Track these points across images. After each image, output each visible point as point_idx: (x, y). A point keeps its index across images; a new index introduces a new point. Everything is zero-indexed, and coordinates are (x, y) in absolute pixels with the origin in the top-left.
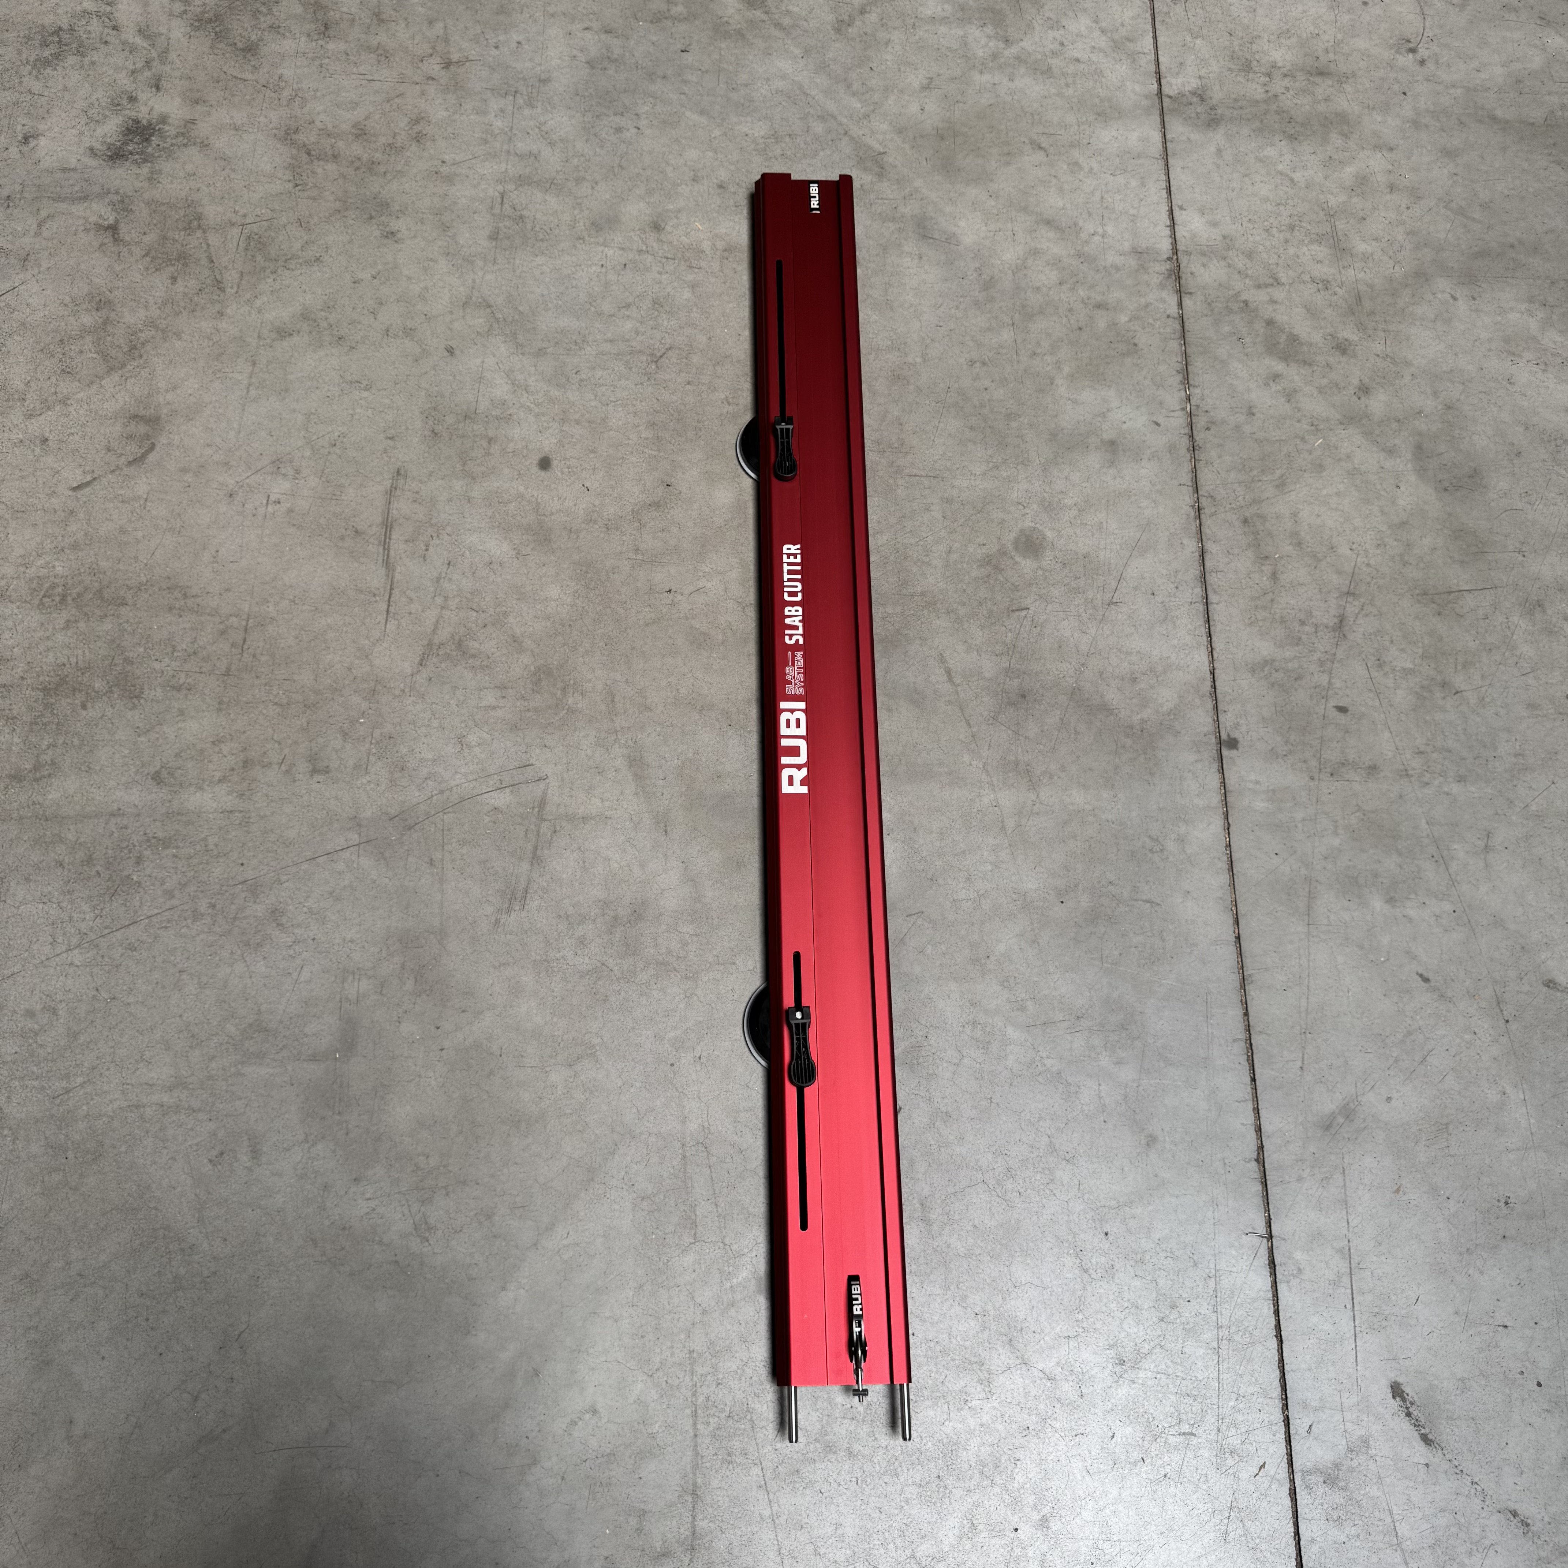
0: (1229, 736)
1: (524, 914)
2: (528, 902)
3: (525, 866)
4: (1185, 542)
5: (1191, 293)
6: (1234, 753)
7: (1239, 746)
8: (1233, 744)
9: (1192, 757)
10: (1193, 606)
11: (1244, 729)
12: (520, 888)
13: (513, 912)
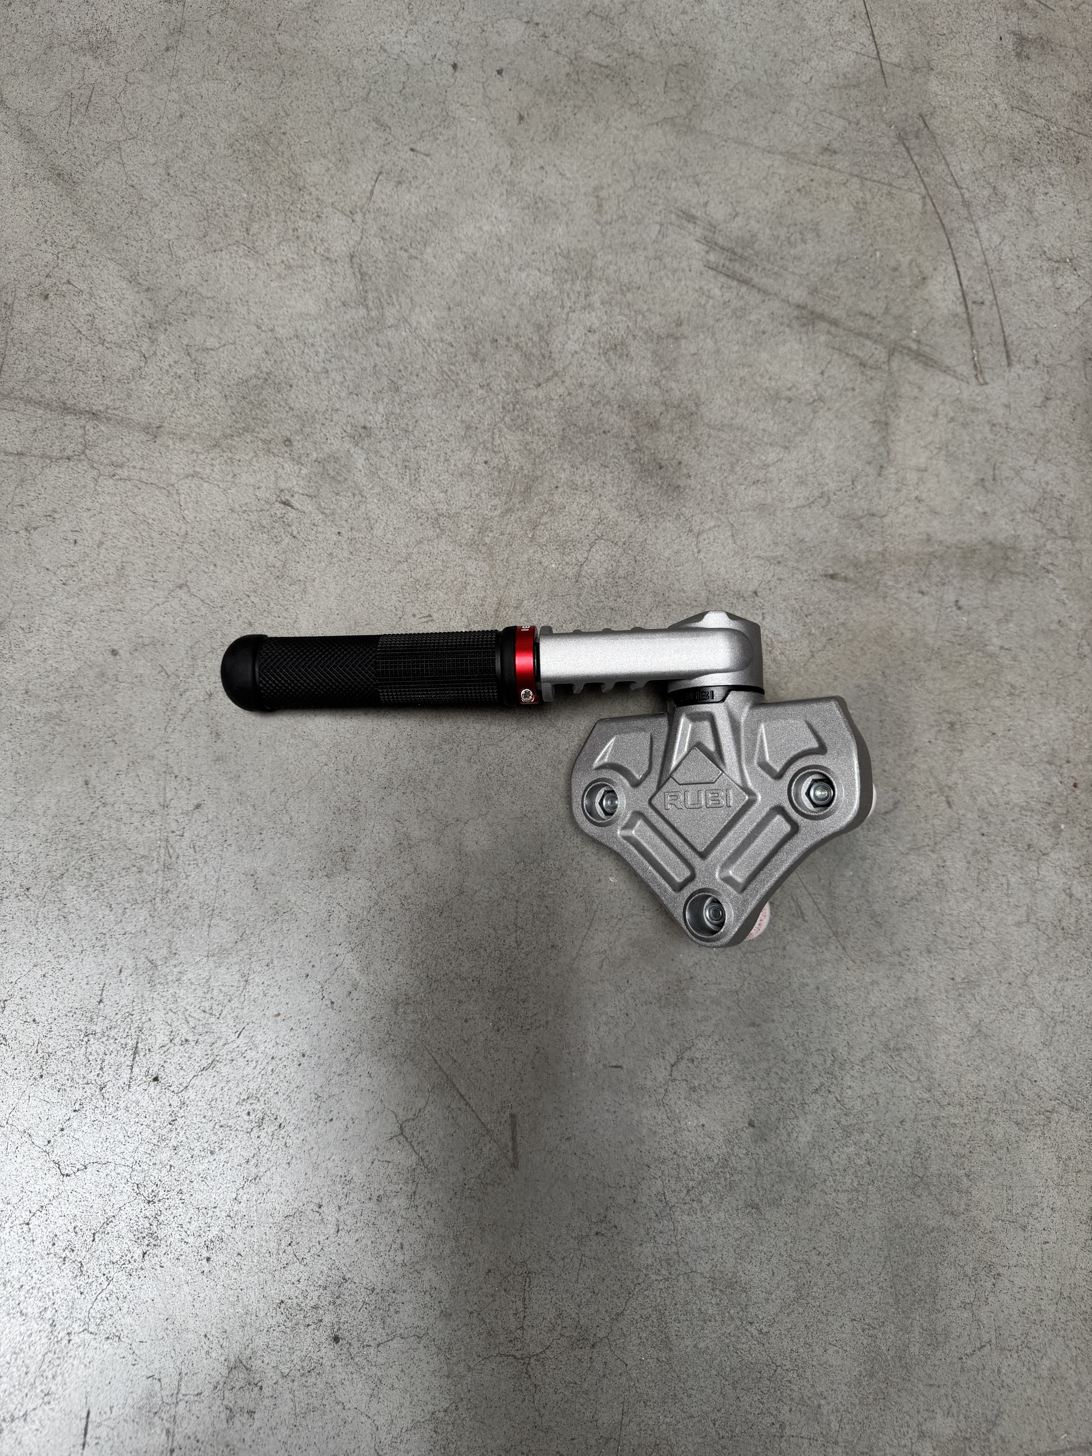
1: (697, 265)
2: (722, 279)
3: (799, 295)
12: (752, 274)
13: (706, 248)
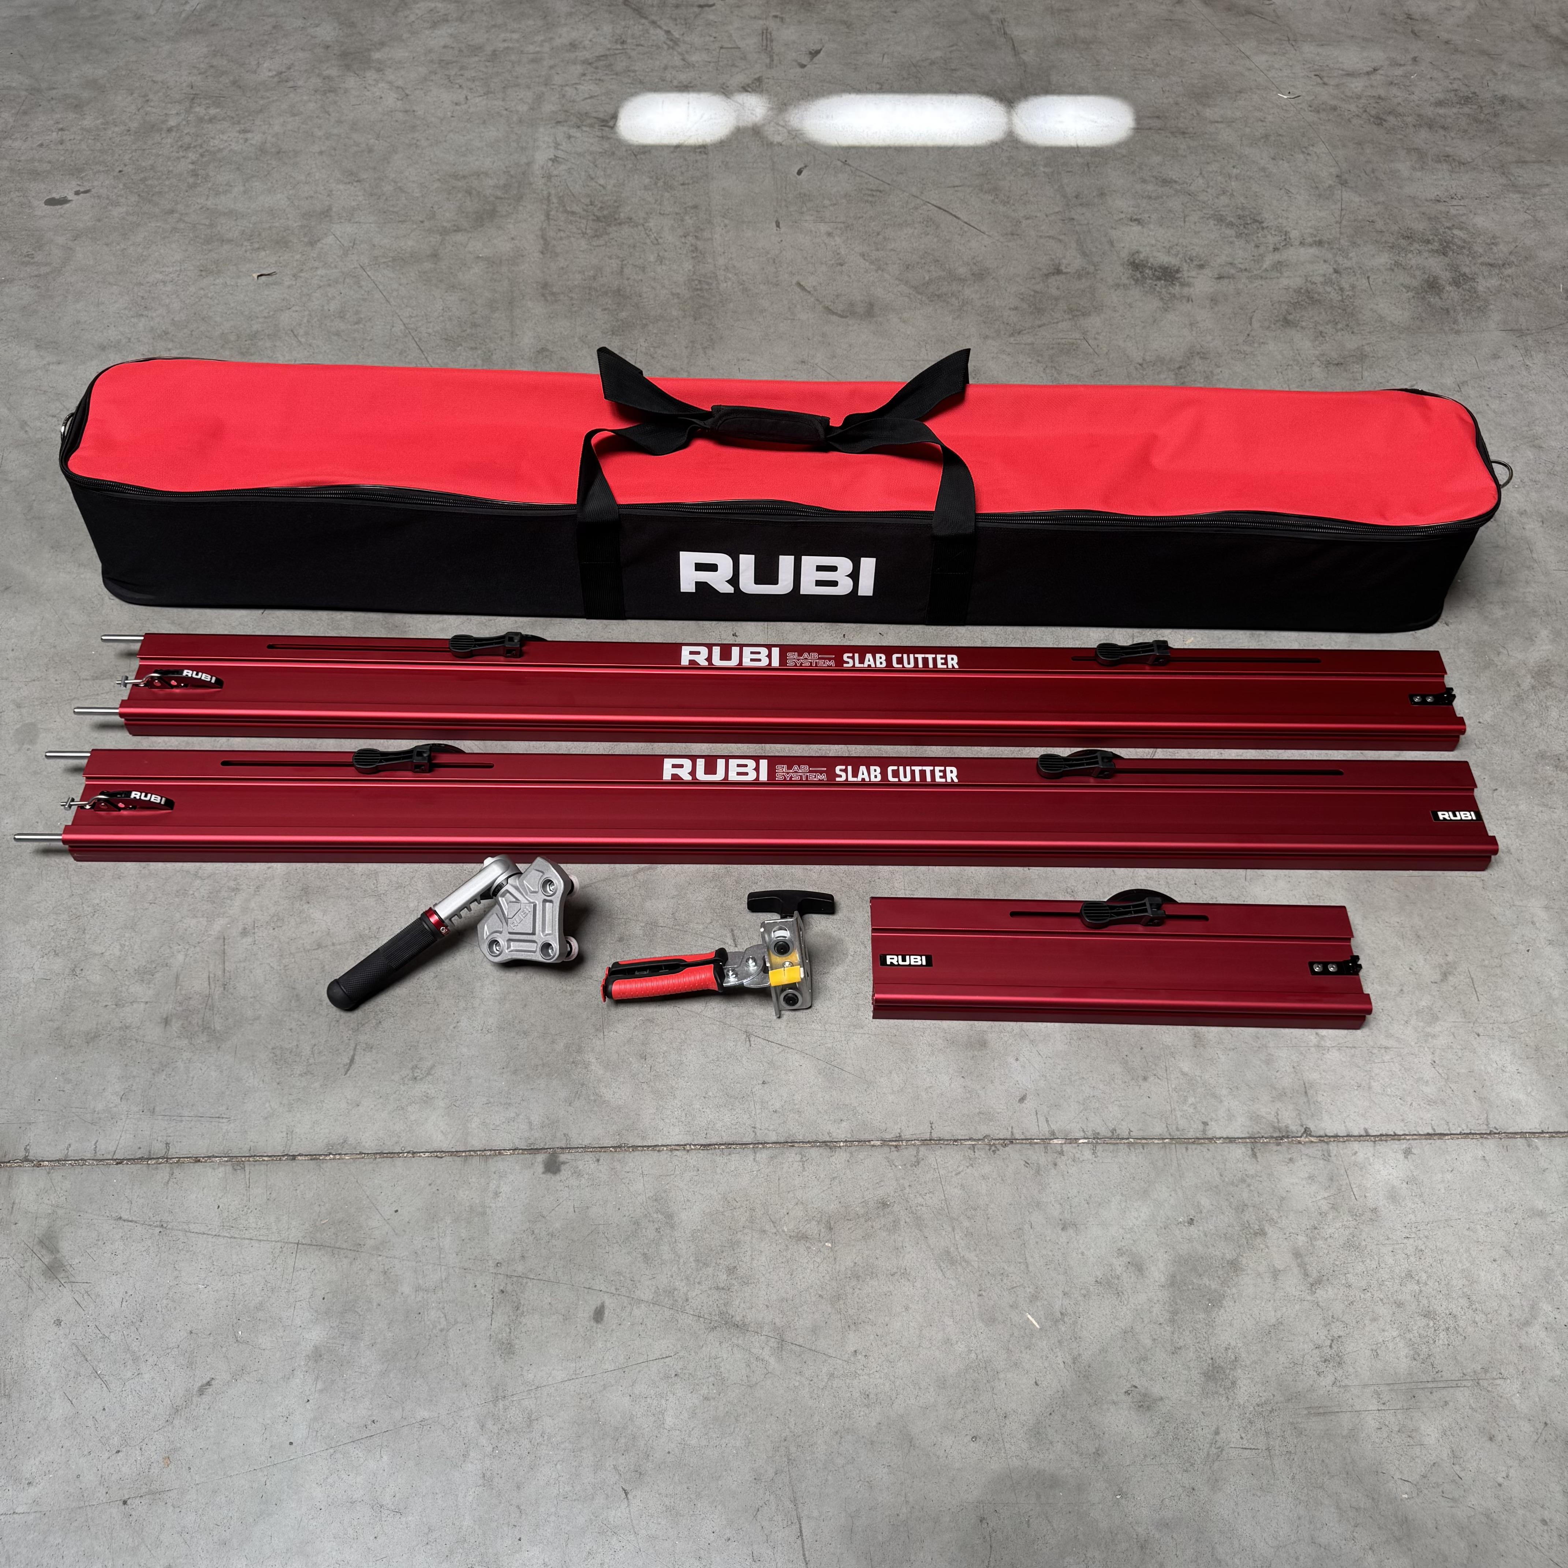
0: (564, 1163)
4: (844, 1124)
5: (1254, 1155)
6: (540, 1168)
7: (549, 1176)
8: (553, 1166)
9: (536, 1119)
10: (750, 1130)
11: (573, 1182)
